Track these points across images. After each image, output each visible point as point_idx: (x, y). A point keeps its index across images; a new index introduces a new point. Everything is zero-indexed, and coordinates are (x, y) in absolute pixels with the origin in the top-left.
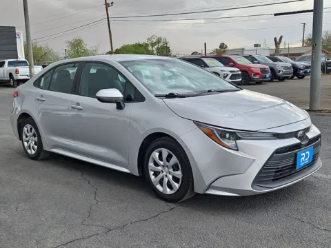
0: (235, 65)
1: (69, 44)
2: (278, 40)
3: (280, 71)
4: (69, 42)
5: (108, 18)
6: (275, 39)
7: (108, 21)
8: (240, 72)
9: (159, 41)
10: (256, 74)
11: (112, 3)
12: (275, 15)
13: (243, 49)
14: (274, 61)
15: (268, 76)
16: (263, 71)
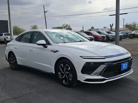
0: (92, 35)
1: (31, 27)
2: (111, 25)
3: (110, 38)
4: (32, 26)
5: (45, 17)
6: (110, 25)
7: (45, 18)
8: (94, 38)
9: (67, 26)
10: (100, 39)
11: (47, 11)
12: (110, 15)
13: (98, 29)
14: (108, 34)
15: (105, 39)
16: (103, 37)
